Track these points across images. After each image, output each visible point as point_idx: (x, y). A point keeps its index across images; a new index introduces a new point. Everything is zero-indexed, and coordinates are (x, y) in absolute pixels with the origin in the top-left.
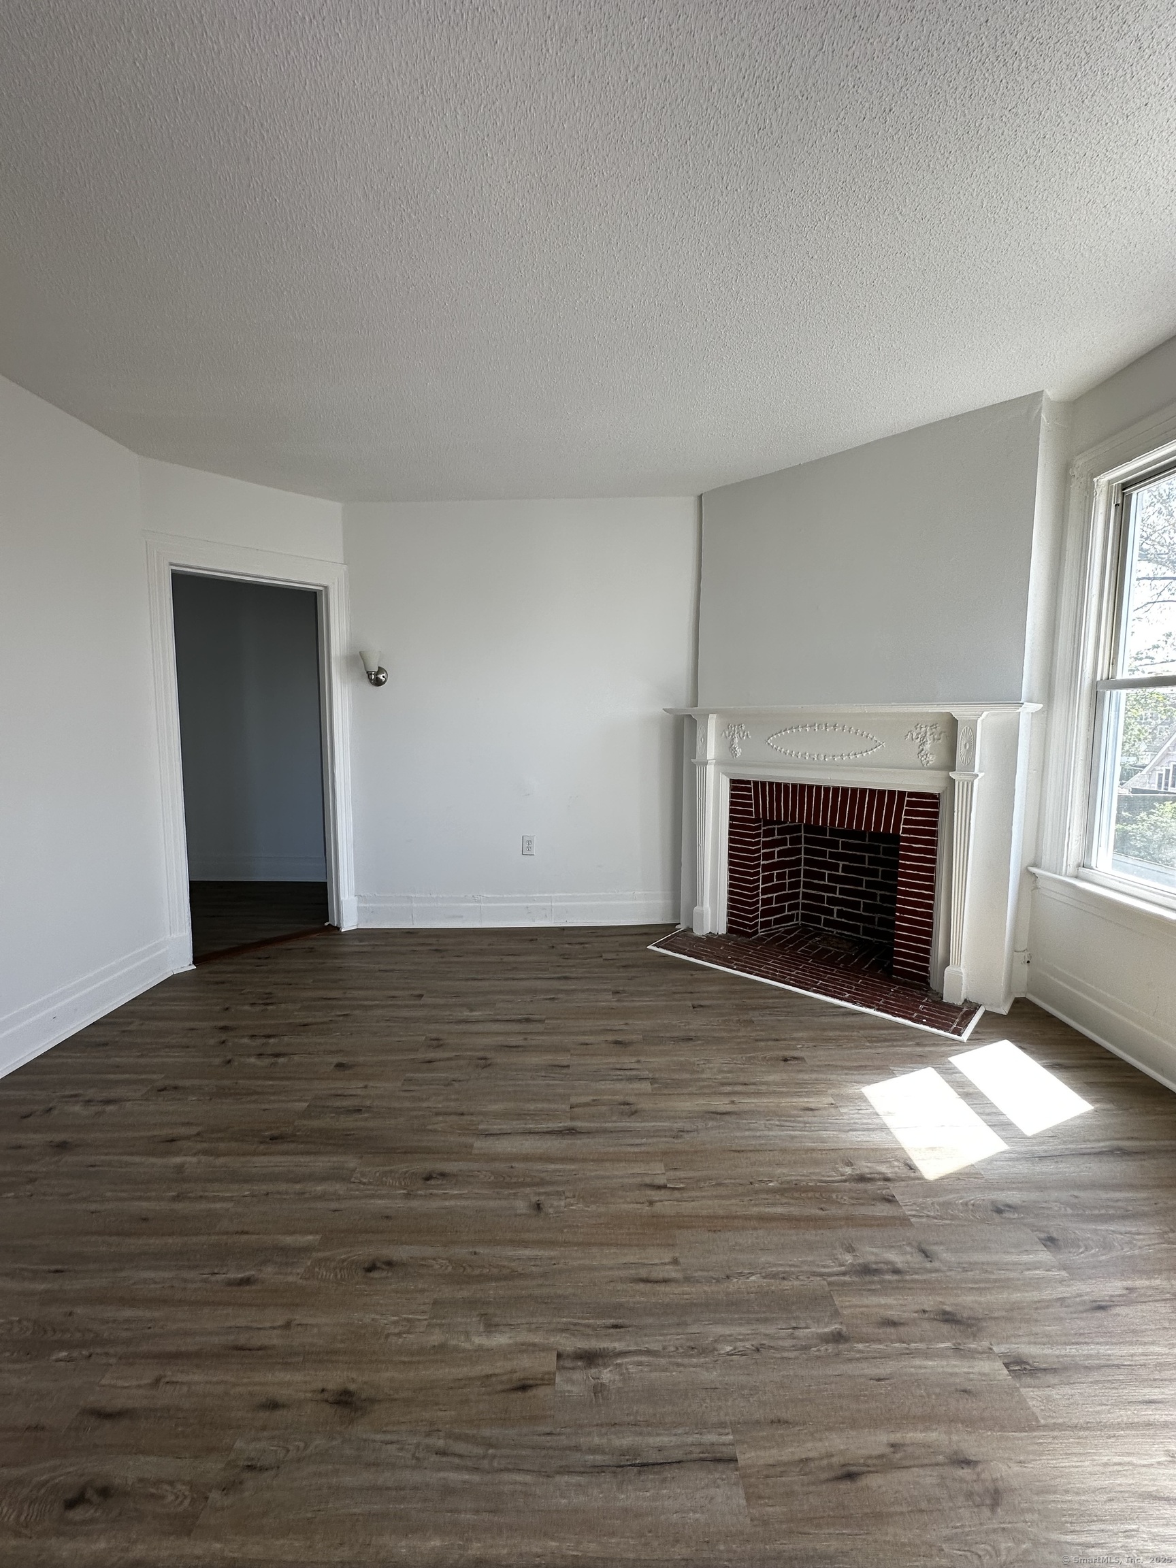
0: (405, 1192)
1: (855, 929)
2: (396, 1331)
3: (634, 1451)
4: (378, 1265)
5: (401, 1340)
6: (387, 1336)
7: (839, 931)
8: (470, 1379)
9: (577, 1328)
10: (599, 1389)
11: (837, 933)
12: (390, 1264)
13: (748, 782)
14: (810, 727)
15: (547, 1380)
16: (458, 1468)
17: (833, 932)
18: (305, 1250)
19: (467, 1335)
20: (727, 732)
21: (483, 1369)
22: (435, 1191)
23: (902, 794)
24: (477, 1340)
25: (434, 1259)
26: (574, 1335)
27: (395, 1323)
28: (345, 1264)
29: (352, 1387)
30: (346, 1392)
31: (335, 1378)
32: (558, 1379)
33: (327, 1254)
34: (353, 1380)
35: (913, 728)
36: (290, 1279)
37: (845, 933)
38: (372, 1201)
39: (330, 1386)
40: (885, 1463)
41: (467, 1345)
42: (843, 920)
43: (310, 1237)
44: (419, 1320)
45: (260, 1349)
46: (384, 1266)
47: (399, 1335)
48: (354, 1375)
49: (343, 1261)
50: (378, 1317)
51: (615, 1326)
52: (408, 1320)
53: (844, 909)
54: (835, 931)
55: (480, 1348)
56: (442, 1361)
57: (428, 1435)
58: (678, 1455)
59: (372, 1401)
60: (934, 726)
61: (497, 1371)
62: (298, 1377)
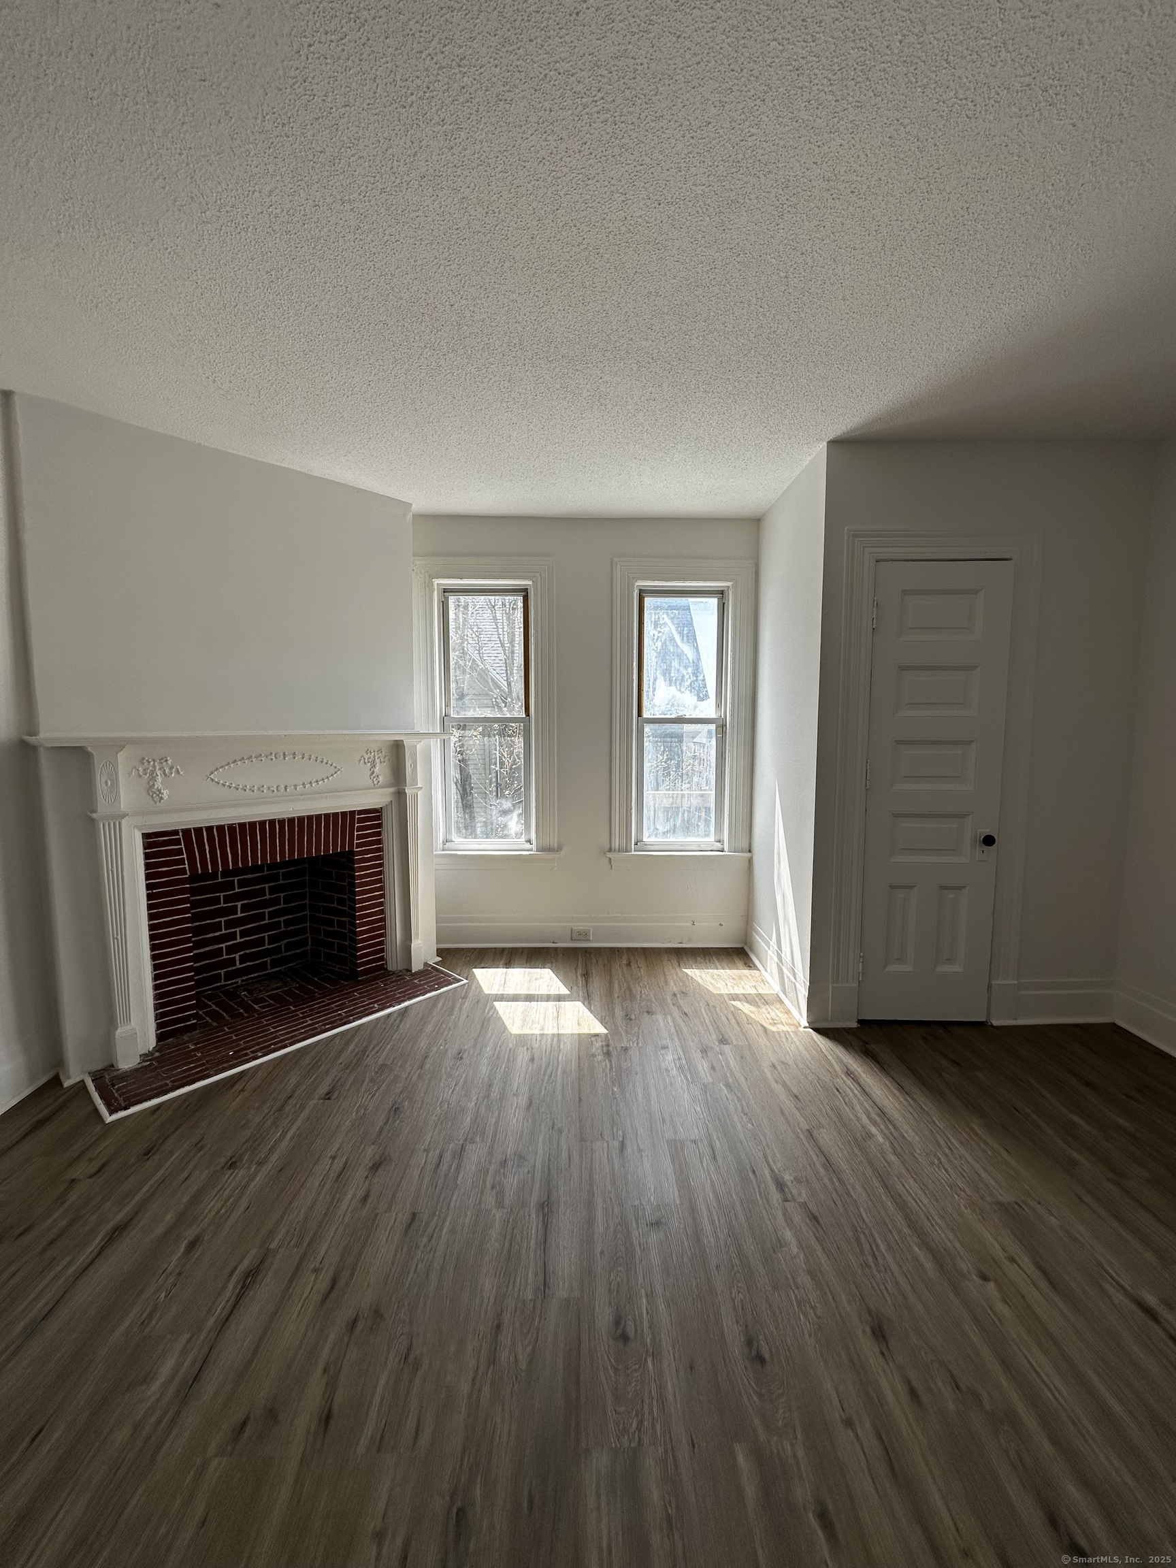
0: (649, 1360)
1: (263, 967)
2: (811, 1311)
3: (824, 1166)
4: (754, 1353)
5: (817, 1305)
6: (819, 1318)
7: (244, 978)
8: (824, 1249)
9: (762, 1192)
10: (797, 1180)
11: (243, 981)
12: (749, 1342)
13: (175, 832)
14: (267, 756)
15: (804, 1205)
16: (877, 1247)
17: (237, 982)
18: (758, 1455)
19: (793, 1258)
20: (141, 769)
21: (814, 1243)
22: (645, 1322)
23: (352, 813)
24: (795, 1250)
25: (733, 1301)
26: (768, 1194)
27: (805, 1315)
28: (763, 1391)
29: (868, 1330)
30: (873, 1332)
31: (868, 1347)
32: (801, 1200)
33: (757, 1422)
34: (864, 1332)
35: (365, 754)
36: (801, 1453)
37: (252, 976)
38: (671, 1398)
39: (877, 1350)
40: (785, 1085)
41: (802, 1256)
42: (248, 964)
43: (741, 1458)
44: (796, 1296)
45: (881, 1439)
46: (755, 1346)
47: (814, 1309)
48: (860, 1333)
49: (760, 1395)
50: (806, 1332)
51: (754, 1172)
52: (799, 1305)
53: (248, 951)
54: (239, 980)
55: (800, 1246)
56: (820, 1271)
57: (869, 1267)
58: (817, 1150)
59: (870, 1312)
60: (380, 751)
61: (812, 1234)
62: (884, 1383)
